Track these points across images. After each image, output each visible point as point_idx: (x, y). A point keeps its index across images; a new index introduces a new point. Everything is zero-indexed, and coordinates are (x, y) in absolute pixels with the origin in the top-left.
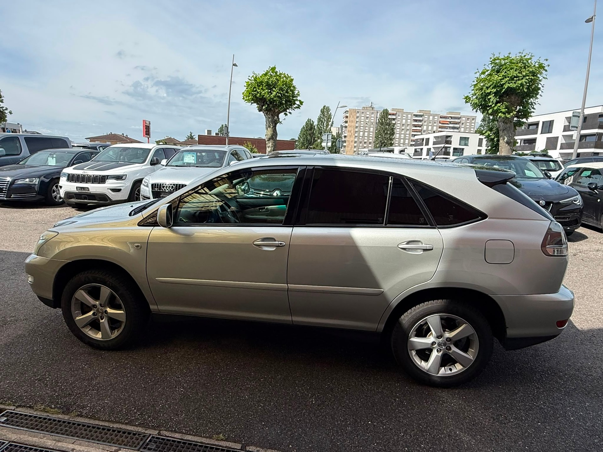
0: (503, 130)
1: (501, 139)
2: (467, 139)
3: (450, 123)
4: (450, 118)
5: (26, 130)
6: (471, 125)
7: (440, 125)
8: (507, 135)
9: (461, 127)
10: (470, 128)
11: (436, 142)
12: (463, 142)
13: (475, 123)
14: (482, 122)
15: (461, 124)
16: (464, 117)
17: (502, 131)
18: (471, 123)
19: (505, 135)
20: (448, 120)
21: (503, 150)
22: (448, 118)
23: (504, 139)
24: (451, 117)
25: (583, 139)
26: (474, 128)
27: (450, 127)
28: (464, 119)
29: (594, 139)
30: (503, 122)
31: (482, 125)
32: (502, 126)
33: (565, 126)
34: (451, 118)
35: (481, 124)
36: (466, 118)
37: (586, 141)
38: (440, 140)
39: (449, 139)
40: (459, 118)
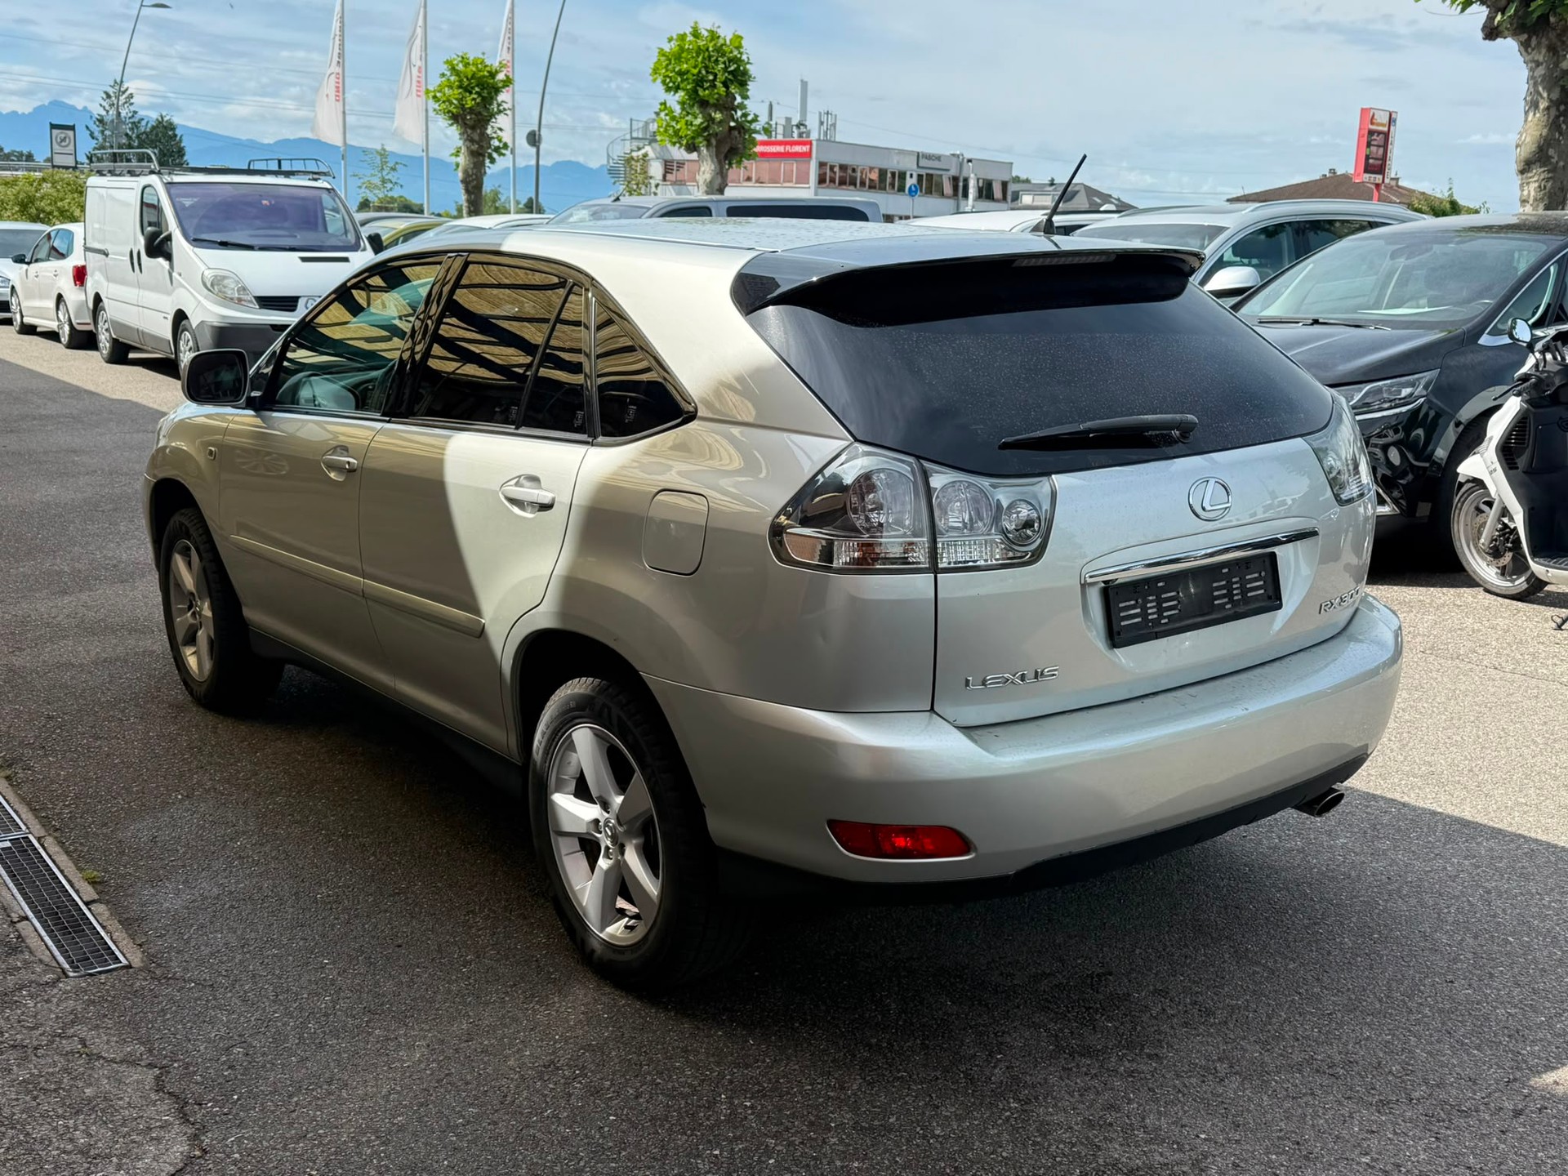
5: (1053, 180)
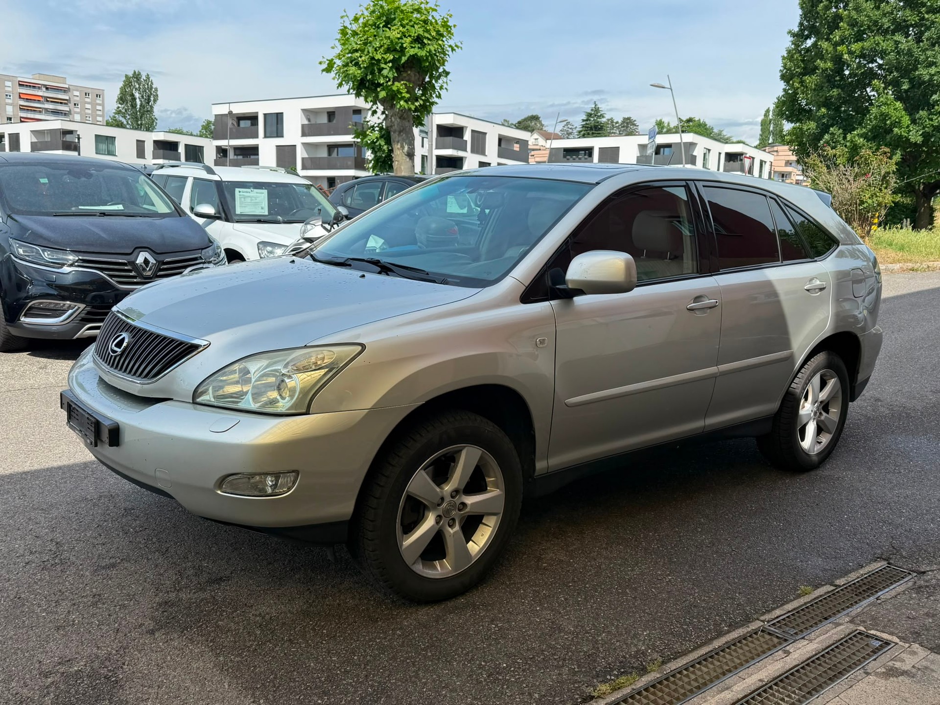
0: (400, 132)
1: (396, 147)
2: (111, 140)
3: (47, 100)
4: (44, 89)
6: (94, 110)
7: (22, 103)
8: (407, 141)
9: (72, 112)
10: (95, 116)
11: (39, 145)
12: (103, 147)
13: (103, 105)
14: (120, 103)
15: (71, 105)
16: (77, 88)
17: (397, 133)
18: (94, 105)
19: (404, 140)
20: (40, 93)
21: (402, 167)
22: (39, 88)
23: (403, 147)
24: (45, 86)
25: (333, 151)
26: (102, 116)
27: (46, 110)
28: (77, 93)
29: (352, 152)
30: (400, 118)
31: (120, 111)
32: (398, 124)
33: (303, 126)
34: (47, 89)
35: (119, 107)
36: (81, 92)
37: (339, 156)
38: (48, 139)
39: (69, 138)
40: (65, 91)
